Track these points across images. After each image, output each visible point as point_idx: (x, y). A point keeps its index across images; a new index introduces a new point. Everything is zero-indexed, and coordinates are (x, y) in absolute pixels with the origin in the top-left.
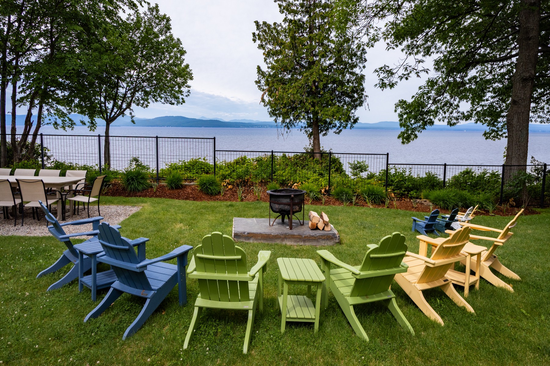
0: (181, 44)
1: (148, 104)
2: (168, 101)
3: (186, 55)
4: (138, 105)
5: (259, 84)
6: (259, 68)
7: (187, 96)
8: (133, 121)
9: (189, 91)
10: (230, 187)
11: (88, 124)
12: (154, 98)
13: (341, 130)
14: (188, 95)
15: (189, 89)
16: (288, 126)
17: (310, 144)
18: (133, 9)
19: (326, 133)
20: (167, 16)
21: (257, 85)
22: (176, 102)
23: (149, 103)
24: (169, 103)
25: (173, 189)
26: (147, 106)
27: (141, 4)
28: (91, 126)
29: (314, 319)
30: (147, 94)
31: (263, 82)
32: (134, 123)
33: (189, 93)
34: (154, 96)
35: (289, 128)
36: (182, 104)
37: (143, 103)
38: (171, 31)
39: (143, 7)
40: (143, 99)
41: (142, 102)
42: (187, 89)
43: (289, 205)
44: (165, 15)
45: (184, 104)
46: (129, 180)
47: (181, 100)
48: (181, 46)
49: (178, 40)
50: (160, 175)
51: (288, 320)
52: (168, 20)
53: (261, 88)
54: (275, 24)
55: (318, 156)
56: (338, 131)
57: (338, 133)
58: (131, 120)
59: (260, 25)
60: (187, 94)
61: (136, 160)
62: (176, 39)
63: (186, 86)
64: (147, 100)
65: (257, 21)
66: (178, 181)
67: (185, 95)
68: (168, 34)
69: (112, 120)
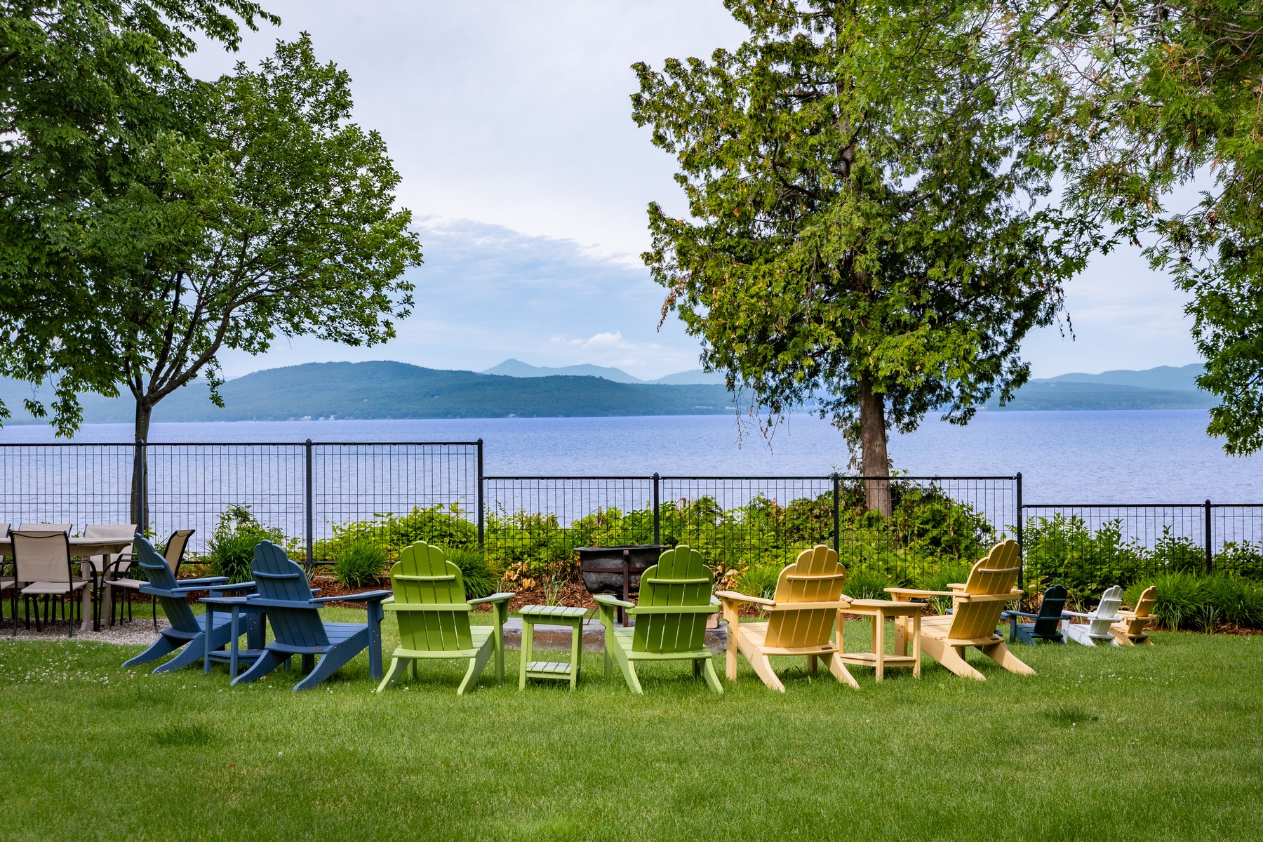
0: (385, 150)
1: (268, 341)
2: (340, 334)
3: (398, 186)
4: (234, 347)
5: (656, 265)
6: (655, 210)
7: (400, 315)
8: (217, 400)
9: (408, 300)
10: (527, 583)
11: (52, 413)
12: (288, 320)
13: (971, 412)
14: (407, 312)
15: (409, 293)
16: (775, 400)
17: (853, 460)
18: (222, 38)
19: (911, 423)
20: (338, 69)
21: (649, 269)
22: (366, 337)
23: (270, 336)
24: (345, 340)
25: (357, 587)
26: (264, 347)
27: (250, 22)
28: (61, 422)
29: (569, 674)
30: (264, 305)
31: (670, 256)
32: (221, 405)
33: (408, 307)
34: (290, 314)
35: (777, 409)
36: (384, 341)
37: (252, 338)
38: (351, 111)
39: (255, 29)
40: (249, 324)
41: (246, 334)
42: (401, 294)
43: (620, 573)
44: (332, 66)
45: (390, 340)
46: (230, 562)
47: (381, 330)
48: (383, 155)
49: (375, 135)
50: (317, 554)
51: (530, 675)
52: (341, 80)
53: (665, 277)
54: (718, 54)
55: (878, 502)
56: (958, 414)
57: (963, 420)
58: (210, 394)
59: (654, 75)
60: (401, 309)
61: (242, 515)
62: (366, 133)
63: (400, 286)
64: (263, 327)
65: (642, 64)
66: (369, 566)
67: (395, 313)
68: (342, 123)
69: (156, 395)
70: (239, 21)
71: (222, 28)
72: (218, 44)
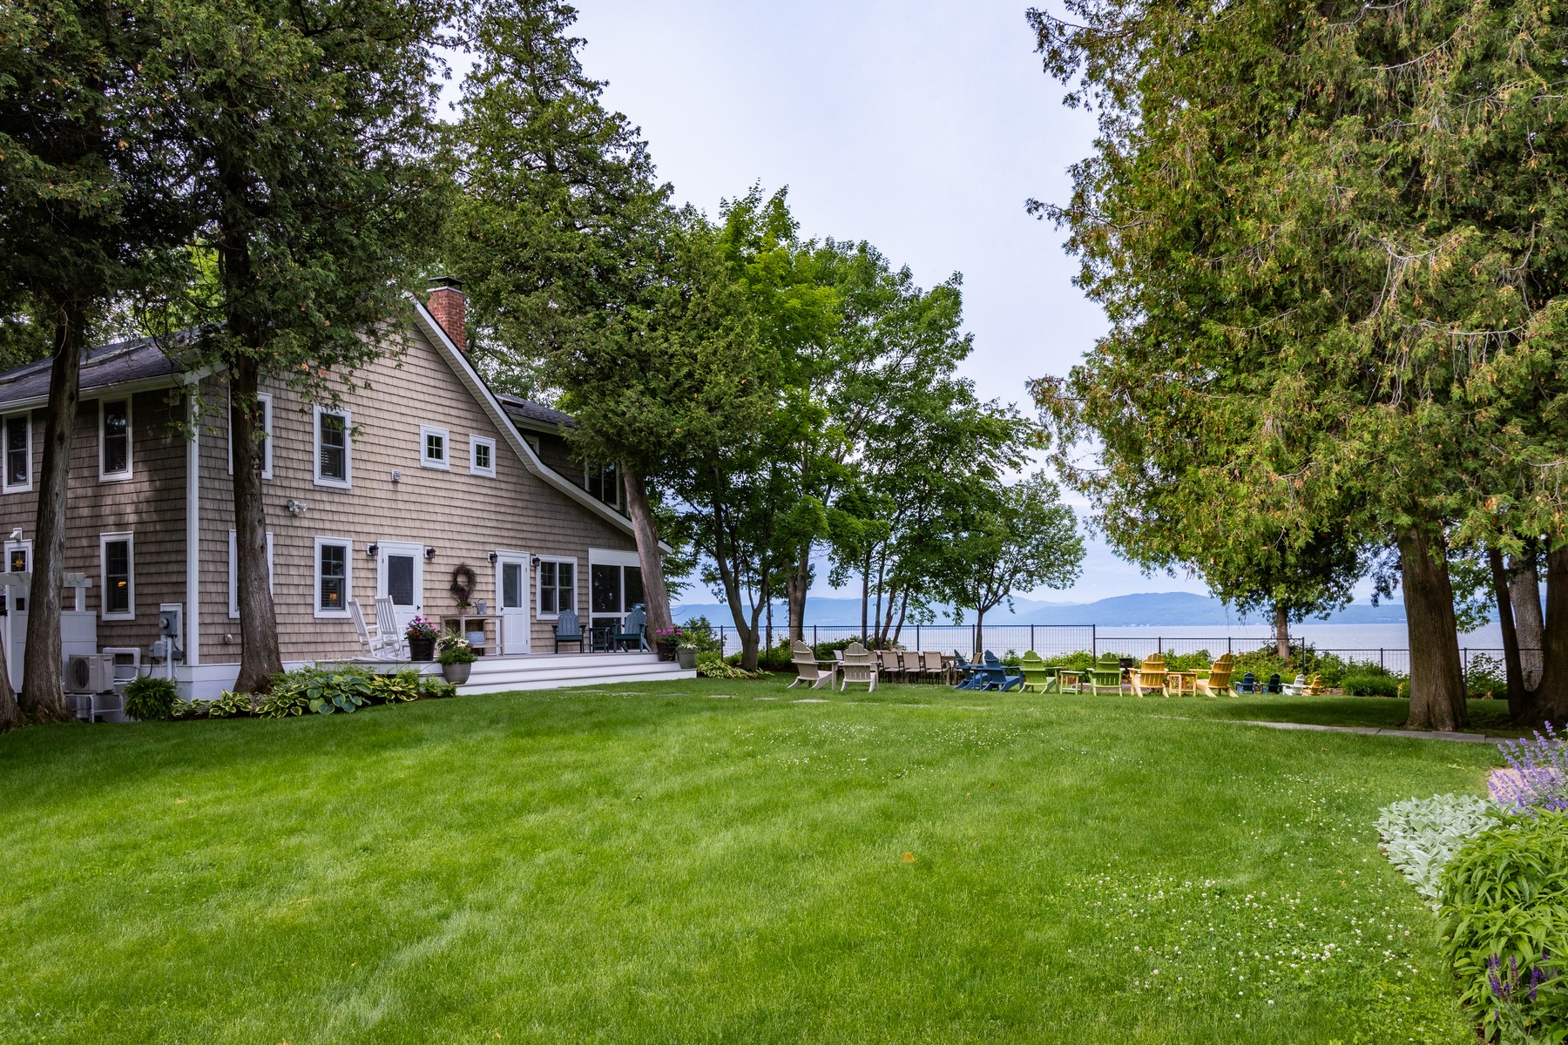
0: (1072, 513)
1: (1032, 588)
3: (1077, 527)
4: (1019, 590)
8: (1012, 609)
11: (953, 616)
12: (1040, 580)
16: (1244, 609)
19: (1300, 619)
23: (1033, 586)
26: (1031, 591)
30: (1031, 574)
34: (1040, 578)
36: (1070, 588)
37: (1026, 587)
38: (1059, 499)
40: (1025, 582)
41: (1024, 585)
45: (1073, 587)
48: (1071, 515)
49: (1068, 508)
55: (1283, 653)
56: (1322, 616)
57: (1325, 618)
58: (1009, 608)
60: (1078, 575)
61: (1012, 652)
62: (1065, 507)
64: (1030, 583)
67: (1077, 577)
68: (1056, 502)
69: (986, 608)
70: (1021, 462)
71: (1014, 465)
72: (1013, 471)
